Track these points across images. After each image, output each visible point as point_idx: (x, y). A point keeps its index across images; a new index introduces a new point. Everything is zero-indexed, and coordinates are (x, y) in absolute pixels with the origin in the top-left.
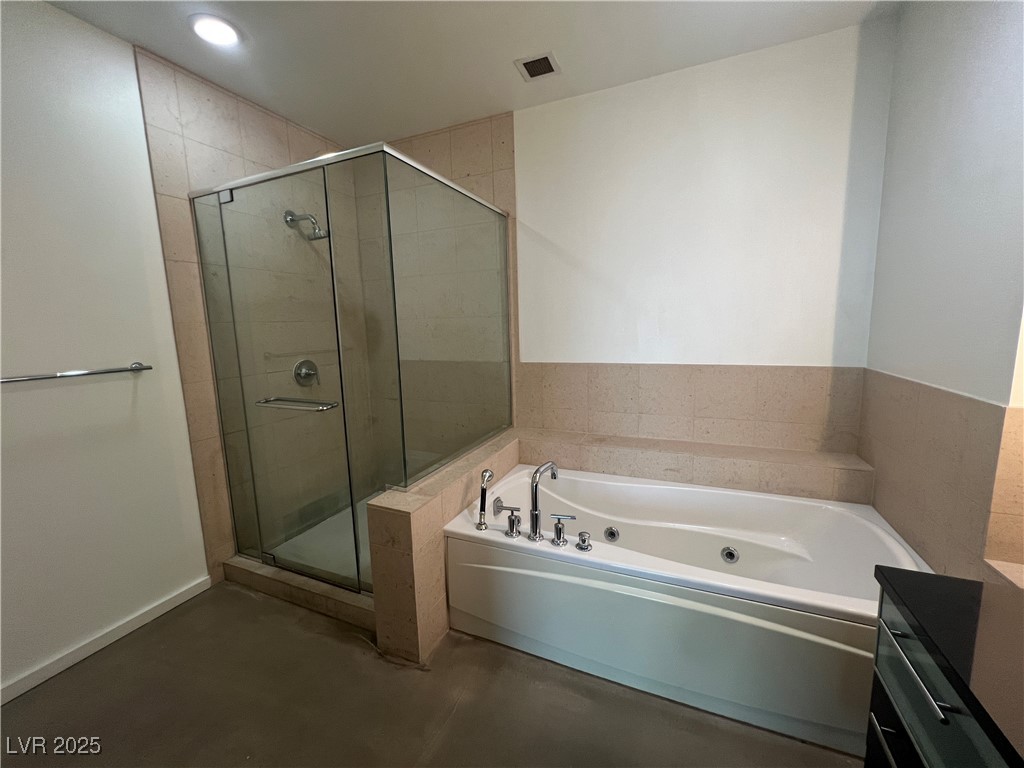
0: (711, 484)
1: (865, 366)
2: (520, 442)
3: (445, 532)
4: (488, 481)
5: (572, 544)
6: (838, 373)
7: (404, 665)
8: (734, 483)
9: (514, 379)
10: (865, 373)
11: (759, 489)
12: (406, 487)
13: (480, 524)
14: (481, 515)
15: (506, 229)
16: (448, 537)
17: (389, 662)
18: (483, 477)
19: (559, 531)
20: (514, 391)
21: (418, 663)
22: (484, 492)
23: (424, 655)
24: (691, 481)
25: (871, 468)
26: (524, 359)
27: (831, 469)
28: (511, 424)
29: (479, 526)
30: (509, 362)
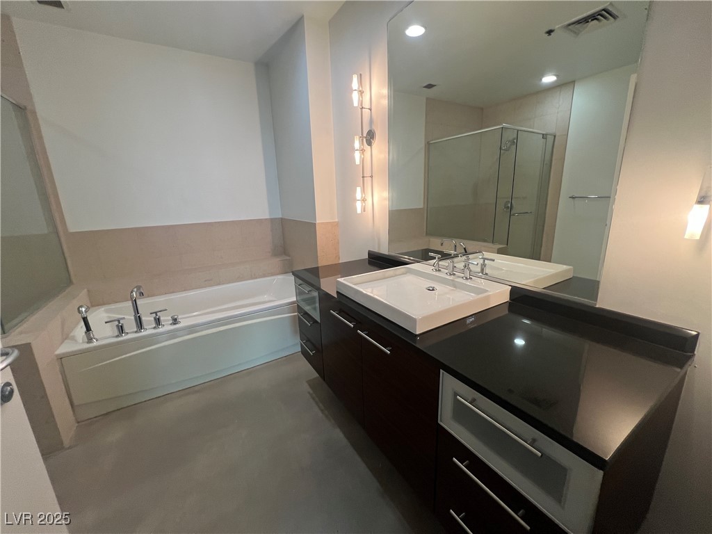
1: (281, 216)
2: (88, 291)
3: (57, 355)
4: (85, 312)
5: (167, 324)
13: (91, 339)
16: (61, 358)
19: (158, 321)
21: (63, 448)
22: (85, 319)
23: (66, 443)
27: (276, 262)
28: (71, 281)
29: (88, 342)
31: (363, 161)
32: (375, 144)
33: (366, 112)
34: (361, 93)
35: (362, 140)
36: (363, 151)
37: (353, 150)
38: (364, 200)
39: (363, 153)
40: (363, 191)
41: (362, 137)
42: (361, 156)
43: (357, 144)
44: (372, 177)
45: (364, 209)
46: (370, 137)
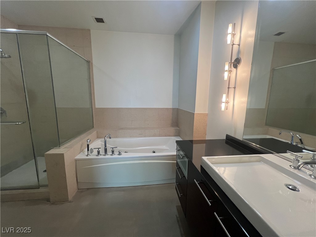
0: (150, 136)
2: (97, 132)
3: (75, 159)
4: (89, 142)
5: (116, 154)
6: (173, 109)
7: (63, 203)
8: (154, 135)
9: (94, 113)
10: (178, 109)
11: (159, 136)
12: (60, 147)
13: (88, 155)
14: (88, 152)
15: (89, 66)
16: (76, 160)
17: (57, 204)
18: (87, 141)
19: (113, 152)
20: (94, 117)
21: (68, 201)
22: (88, 145)
23: (70, 198)
24: (145, 137)
25: (179, 129)
26: (97, 106)
27: (172, 130)
28: (93, 127)
29: (87, 156)
30: (92, 108)
31: (229, 78)
32: (240, 67)
33: (236, 47)
34: (234, 35)
35: (231, 65)
36: (230, 71)
37: (224, 71)
38: (227, 102)
39: (230, 73)
40: (228, 96)
41: (231, 63)
42: (228, 75)
43: (227, 67)
44: (235, 88)
45: (227, 108)
46: (236, 63)
